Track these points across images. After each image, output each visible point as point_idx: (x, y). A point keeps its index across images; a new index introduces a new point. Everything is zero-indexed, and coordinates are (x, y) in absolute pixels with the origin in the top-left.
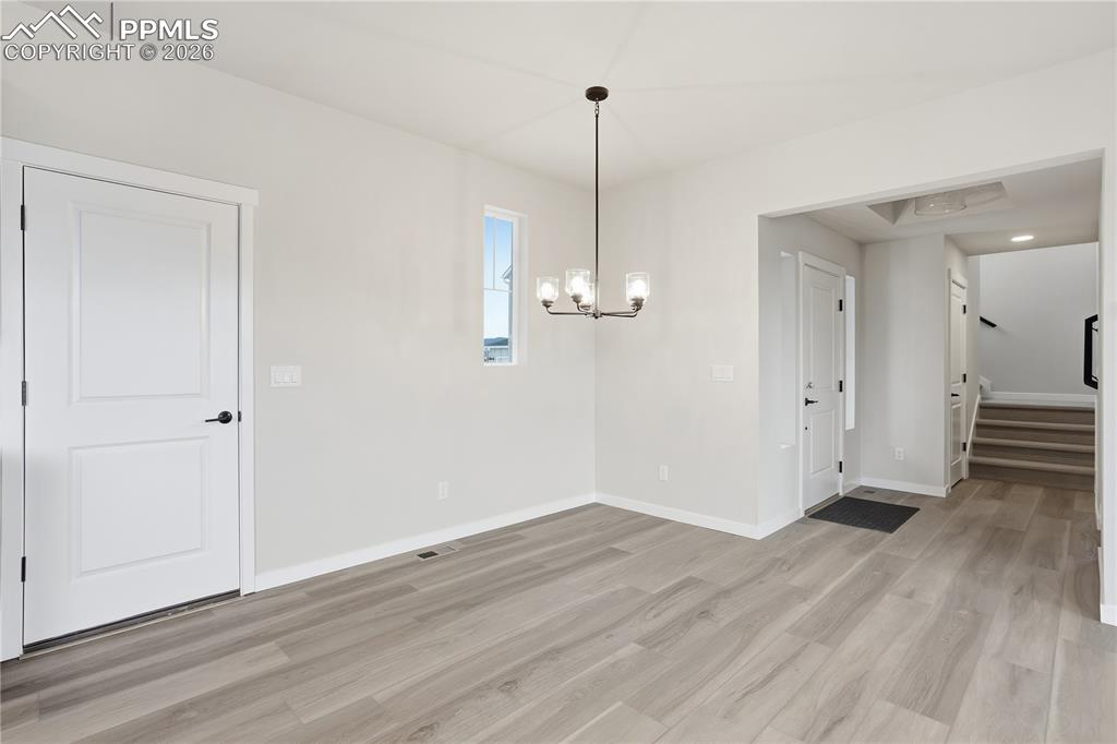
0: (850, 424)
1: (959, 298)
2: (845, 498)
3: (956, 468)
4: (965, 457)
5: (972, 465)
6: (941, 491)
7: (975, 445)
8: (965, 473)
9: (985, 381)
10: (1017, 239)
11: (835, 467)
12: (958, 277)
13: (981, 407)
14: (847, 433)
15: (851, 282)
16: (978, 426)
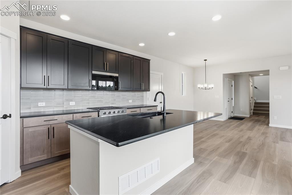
0: (233, 105)
1: (251, 84)
2: (233, 117)
3: (251, 113)
4: (252, 111)
5: (253, 113)
6: (248, 116)
7: (254, 109)
8: (252, 114)
9: (255, 98)
10: (260, 75)
11: (231, 112)
12: (251, 81)
13: (255, 103)
14: (233, 107)
15: (233, 81)
16: (254, 106)
